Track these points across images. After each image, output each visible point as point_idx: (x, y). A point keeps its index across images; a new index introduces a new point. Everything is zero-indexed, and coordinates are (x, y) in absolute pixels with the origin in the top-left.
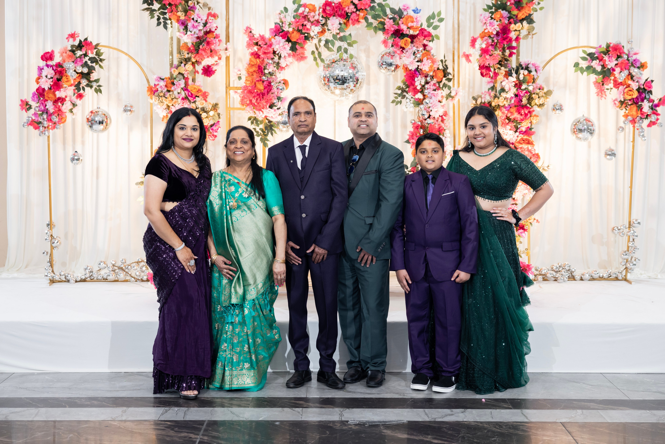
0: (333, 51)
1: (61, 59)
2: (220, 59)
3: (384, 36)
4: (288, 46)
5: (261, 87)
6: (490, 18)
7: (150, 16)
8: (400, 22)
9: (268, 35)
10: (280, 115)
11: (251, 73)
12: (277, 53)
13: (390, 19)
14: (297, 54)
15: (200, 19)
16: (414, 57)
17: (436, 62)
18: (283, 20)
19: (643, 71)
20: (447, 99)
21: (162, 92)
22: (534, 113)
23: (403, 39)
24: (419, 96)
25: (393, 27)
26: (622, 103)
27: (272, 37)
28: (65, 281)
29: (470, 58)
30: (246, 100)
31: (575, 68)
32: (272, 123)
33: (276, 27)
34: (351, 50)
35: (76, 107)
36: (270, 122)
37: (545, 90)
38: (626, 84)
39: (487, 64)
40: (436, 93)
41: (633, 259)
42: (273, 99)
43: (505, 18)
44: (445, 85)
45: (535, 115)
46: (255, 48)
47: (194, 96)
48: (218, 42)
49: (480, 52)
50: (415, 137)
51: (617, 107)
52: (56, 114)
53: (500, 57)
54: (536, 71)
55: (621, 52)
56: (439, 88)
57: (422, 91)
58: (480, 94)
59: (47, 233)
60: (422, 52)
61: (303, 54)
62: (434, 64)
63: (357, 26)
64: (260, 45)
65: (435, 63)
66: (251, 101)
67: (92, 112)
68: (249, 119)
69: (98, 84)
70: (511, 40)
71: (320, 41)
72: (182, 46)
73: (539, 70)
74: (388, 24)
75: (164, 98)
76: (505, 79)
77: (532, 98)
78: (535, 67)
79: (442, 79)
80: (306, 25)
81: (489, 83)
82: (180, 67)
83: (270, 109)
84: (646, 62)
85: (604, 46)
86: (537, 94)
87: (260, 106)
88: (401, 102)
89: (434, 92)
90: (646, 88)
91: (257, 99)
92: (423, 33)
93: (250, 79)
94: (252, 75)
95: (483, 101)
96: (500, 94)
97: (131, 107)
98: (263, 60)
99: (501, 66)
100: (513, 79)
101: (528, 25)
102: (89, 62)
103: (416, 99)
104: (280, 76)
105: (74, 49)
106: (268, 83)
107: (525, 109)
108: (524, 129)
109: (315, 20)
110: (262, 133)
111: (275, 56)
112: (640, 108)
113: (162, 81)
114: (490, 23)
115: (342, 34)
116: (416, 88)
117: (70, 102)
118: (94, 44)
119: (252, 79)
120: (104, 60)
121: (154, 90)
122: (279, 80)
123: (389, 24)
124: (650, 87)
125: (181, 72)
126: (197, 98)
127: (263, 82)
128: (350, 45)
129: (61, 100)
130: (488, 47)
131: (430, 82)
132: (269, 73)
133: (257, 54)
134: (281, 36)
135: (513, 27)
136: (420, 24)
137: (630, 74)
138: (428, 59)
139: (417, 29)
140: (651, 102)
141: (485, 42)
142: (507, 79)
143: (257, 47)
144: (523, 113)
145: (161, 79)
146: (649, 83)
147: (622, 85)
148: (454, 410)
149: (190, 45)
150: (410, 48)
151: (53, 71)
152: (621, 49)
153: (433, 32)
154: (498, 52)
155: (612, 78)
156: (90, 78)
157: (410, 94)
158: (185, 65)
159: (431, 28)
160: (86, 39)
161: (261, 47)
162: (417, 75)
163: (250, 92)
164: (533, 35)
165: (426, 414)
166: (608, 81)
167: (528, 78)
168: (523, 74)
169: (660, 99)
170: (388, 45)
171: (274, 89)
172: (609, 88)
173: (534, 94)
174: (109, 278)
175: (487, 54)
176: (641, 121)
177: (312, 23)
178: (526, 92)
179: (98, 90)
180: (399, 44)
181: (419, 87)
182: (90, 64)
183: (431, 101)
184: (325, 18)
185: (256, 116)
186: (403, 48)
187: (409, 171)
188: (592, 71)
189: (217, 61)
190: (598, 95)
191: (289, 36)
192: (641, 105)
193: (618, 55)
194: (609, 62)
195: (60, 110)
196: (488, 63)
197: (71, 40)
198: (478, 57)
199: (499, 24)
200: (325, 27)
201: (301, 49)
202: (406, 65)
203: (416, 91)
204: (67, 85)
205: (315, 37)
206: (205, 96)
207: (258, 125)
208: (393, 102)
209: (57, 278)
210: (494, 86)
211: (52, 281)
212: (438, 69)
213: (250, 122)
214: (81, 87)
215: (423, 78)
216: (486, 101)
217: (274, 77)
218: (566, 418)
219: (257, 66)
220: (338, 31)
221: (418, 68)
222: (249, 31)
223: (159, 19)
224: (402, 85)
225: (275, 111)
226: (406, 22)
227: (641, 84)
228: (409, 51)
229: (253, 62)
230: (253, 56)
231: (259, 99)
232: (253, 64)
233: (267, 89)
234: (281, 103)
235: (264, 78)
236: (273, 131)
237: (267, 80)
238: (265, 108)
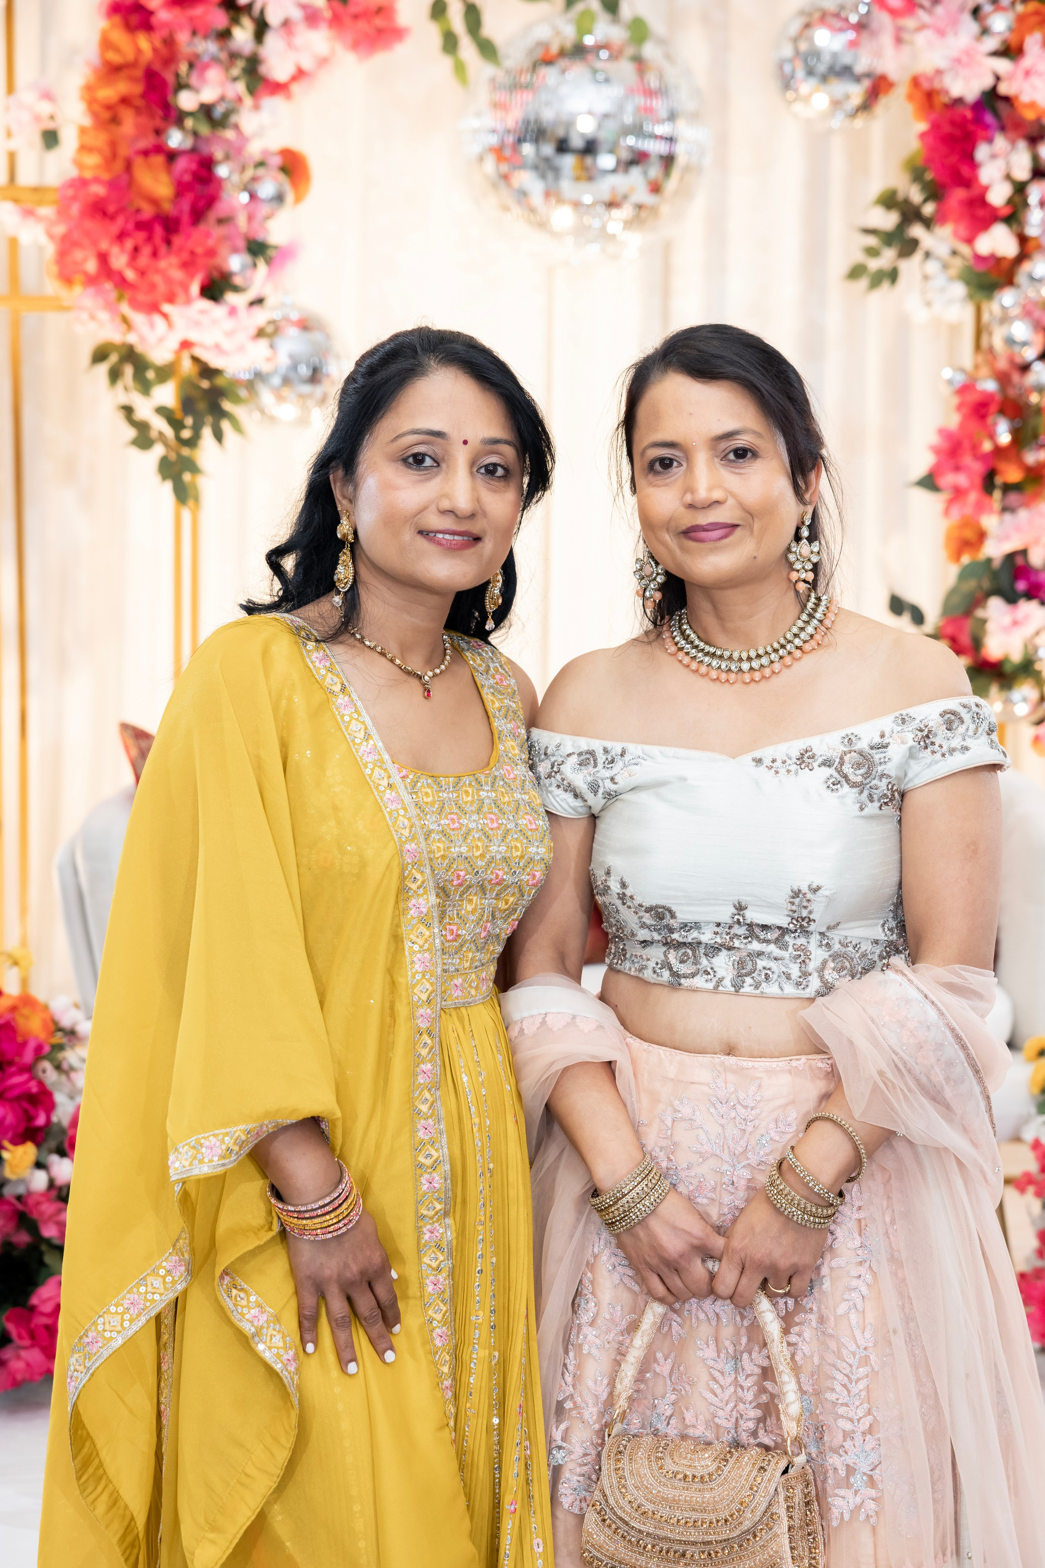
5: (158, 184)
10: (261, 333)
11: (109, 107)
14: (355, 12)
16: (976, 29)
24: (998, 241)
30: (78, 255)
32: (220, 381)
36: (207, 372)
42: (223, 250)
50: (968, 460)
57: (1013, 218)
60: (1014, 6)
61: (387, 14)
66: (103, 258)
68: (100, 355)
83: (205, 304)
87: (153, 287)
88: (893, 275)
91: (136, 250)
93: (100, 139)
94: (115, 120)
98: (170, 43)
103: (978, 258)
104: (263, 129)
106: (194, 166)
110: (169, 432)
111: (237, 18)
116: (981, 197)
119: (113, 145)
122: (254, 149)
127: (172, 156)
132: (206, 110)
133: (137, 7)
157: (945, 231)
162: (986, 127)
163: (99, 210)
171: (233, 199)
181: (996, 195)
185: (132, 338)
202: (931, 76)
203: (979, 217)
207: (145, 387)
208: (856, 272)
213: (103, 369)
215: (1022, 145)
217: (229, 133)
219: (139, 73)
221: (994, 89)
224: (904, 185)
225: (233, 311)
229: (117, 49)
230: (117, 19)
231: (146, 251)
232: (114, 57)
233: (188, 198)
234: (270, 274)
235: (175, 139)
236: (225, 425)
237: (194, 150)
238: (181, 297)
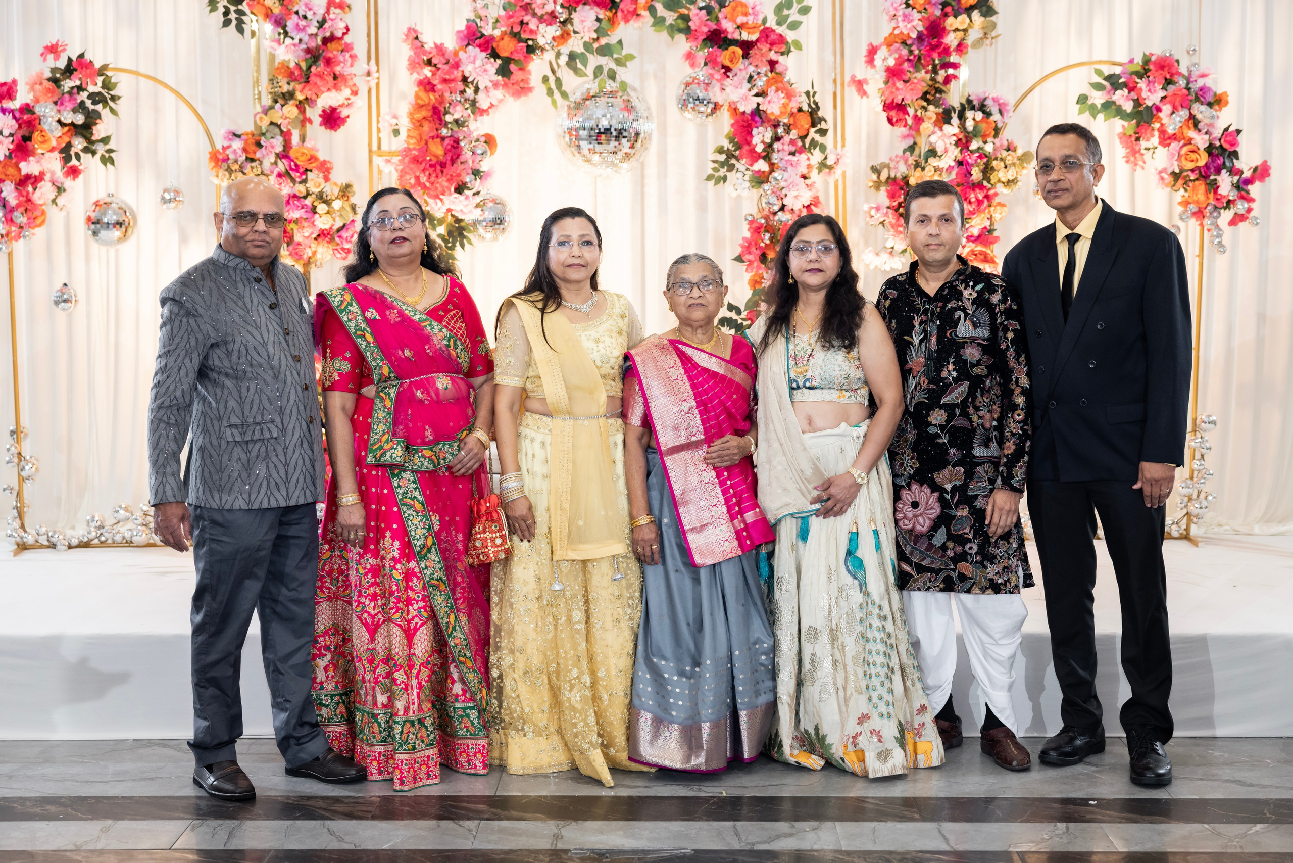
0: (586, 75)
1: (31, 96)
2: (355, 93)
3: (689, 45)
4: (493, 66)
5: (438, 150)
6: (904, 6)
7: (209, 8)
8: (720, 16)
9: (451, 44)
10: (477, 206)
11: (419, 121)
12: (469, 80)
13: (701, 9)
14: (512, 82)
15: (311, 12)
16: (749, 86)
17: (795, 96)
18: (483, 13)
19: (1220, 110)
20: (820, 171)
21: (236, 161)
22: (997, 200)
23: (727, 49)
24: (762, 166)
25: (706, 25)
26: (1176, 176)
27: (461, 49)
28: (48, 547)
29: (865, 87)
30: (408, 177)
31: (1078, 106)
32: (462, 224)
33: (468, 27)
34: (623, 74)
35: (63, 194)
36: (458, 221)
37: (1020, 152)
38: (1184, 139)
39: (898, 100)
40: (794, 159)
41: (1202, 495)
42: (463, 174)
43: (935, 4)
44: (814, 144)
45: (999, 204)
46: (427, 72)
47: (301, 170)
48: (349, 60)
49: (884, 74)
50: (753, 249)
51: (1167, 186)
52: (22, 209)
53: (924, 84)
54: (1001, 112)
55: (1174, 71)
56: (802, 150)
57: (767, 157)
58: (887, 161)
59: (8, 450)
60: (766, 75)
61: (526, 81)
62: (790, 100)
63: (634, 24)
64: (435, 65)
65: (793, 99)
66: (417, 178)
67: (97, 204)
69: (107, 147)
70: (946, 51)
71: (558, 55)
72: (278, 68)
73: (1008, 111)
74: (695, 18)
75: (240, 174)
76: (937, 129)
77: (993, 169)
78: (999, 105)
79: (808, 130)
80: (527, 24)
81: (906, 137)
82: (271, 112)
83: (456, 195)
84: (1226, 93)
85: (1139, 60)
86: (1002, 159)
87: (437, 188)
88: (725, 179)
89: (791, 157)
90: (1226, 146)
91: (430, 175)
92: (767, 36)
93: (415, 134)
94: (421, 126)
95: (893, 175)
96: (926, 162)
97: (177, 192)
98: (442, 96)
99: (928, 104)
100: (952, 129)
101: (983, 19)
102: (88, 103)
103: (756, 172)
104: (478, 127)
105: (58, 75)
106: (452, 143)
107: (978, 191)
108: (975, 232)
109: (547, 13)
111: (467, 86)
112: (1214, 187)
113: (237, 139)
114: (905, 16)
115: (603, 41)
116: (754, 149)
117: (50, 184)
118: (97, 65)
119: (420, 135)
120: (119, 98)
121: (221, 157)
122: (475, 135)
123: (698, 18)
124: (1234, 144)
125: (274, 121)
126: (309, 173)
127: (443, 139)
128: (619, 62)
129: (33, 180)
130: (901, 64)
131: (782, 137)
132: (456, 121)
133: (429, 83)
134: (479, 46)
135: (951, 22)
136: (761, 17)
137: (1192, 117)
138: (777, 90)
139: (755, 30)
140: (1236, 174)
141: (896, 56)
142: (941, 129)
143: (430, 68)
144: (973, 200)
145: (235, 135)
146: (1232, 135)
147: (1175, 139)
148: (796, 824)
149: (292, 65)
150: (742, 67)
151: (14, 121)
152: (1173, 66)
153: (790, 36)
154: (922, 77)
155: (1157, 126)
156: (92, 134)
157: (744, 161)
158: (283, 106)
159: (785, 26)
160: (81, 56)
161: (438, 69)
162: (756, 122)
163: (416, 160)
164: (992, 38)
165: (737, 834)
166: (1149, 131)
167: (983, 126)
168: (974, 119)
169: (1256, 169)
170: (697, 63)
171: (467, 154)
172: (1151, 146)
173: (996, 159)
174: (135, 539)
175: (900, 79)
176: (1215, 214)
177: (541, 19)
178: (980, 157)
179: (107, 160)
180: (719, 60)
181: (759, 148)
182: (91, 107)
183: (786, 175)
184: (568, 8)
186: (727, 69)
187: (742, 319)
188: (1114, 112)
189: (349, 99)
190: (1127, 162)
191: (495, 45)
192: (1215, 180)
193: (1166, 79)
194: (1149, 94)
195: (29, 200)
196: (900, 97)
197: (51, 57)
198: (883, 86)
199: (923, 17)
200: (569, 26)
201: (520, 73)
202: (734, 103)
203: (754, 157)
204: (42, 148)
205: (547, 47)
206: (325, 169)
208: (709, 178)
209: (30, 539)
210: (915, 143)
211: (23, 547)
212: (800, 110)
214: (72, 153)
215: (769, 129)
216: (899, 176)
217: (465, 129)
218: (1031, 842)
219: (430, 107)
220: (595, 36)
221: (758, 108)
222: (414, 37)
223: (226, 13)
224: (727, 145)
225: (467, 197)
226: (732, 14)
227: (1215, 138)
228: (739, 73)
229: (422, 99)
230: (421, 87)
231: (434, 175)
232: (421, 102)
233: (450, 154)
234: (481, 182)
235: (444, 132)
236: (465, 241)
237: (451, 136)
238: (447, 193)
